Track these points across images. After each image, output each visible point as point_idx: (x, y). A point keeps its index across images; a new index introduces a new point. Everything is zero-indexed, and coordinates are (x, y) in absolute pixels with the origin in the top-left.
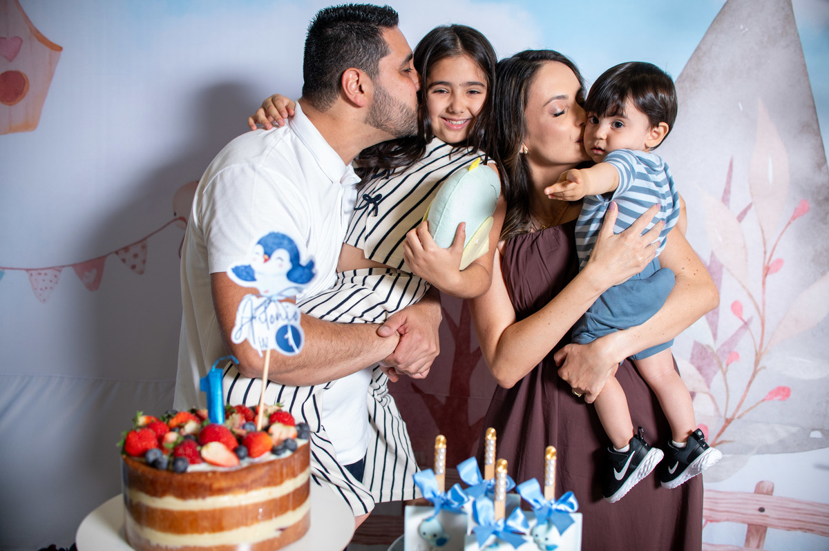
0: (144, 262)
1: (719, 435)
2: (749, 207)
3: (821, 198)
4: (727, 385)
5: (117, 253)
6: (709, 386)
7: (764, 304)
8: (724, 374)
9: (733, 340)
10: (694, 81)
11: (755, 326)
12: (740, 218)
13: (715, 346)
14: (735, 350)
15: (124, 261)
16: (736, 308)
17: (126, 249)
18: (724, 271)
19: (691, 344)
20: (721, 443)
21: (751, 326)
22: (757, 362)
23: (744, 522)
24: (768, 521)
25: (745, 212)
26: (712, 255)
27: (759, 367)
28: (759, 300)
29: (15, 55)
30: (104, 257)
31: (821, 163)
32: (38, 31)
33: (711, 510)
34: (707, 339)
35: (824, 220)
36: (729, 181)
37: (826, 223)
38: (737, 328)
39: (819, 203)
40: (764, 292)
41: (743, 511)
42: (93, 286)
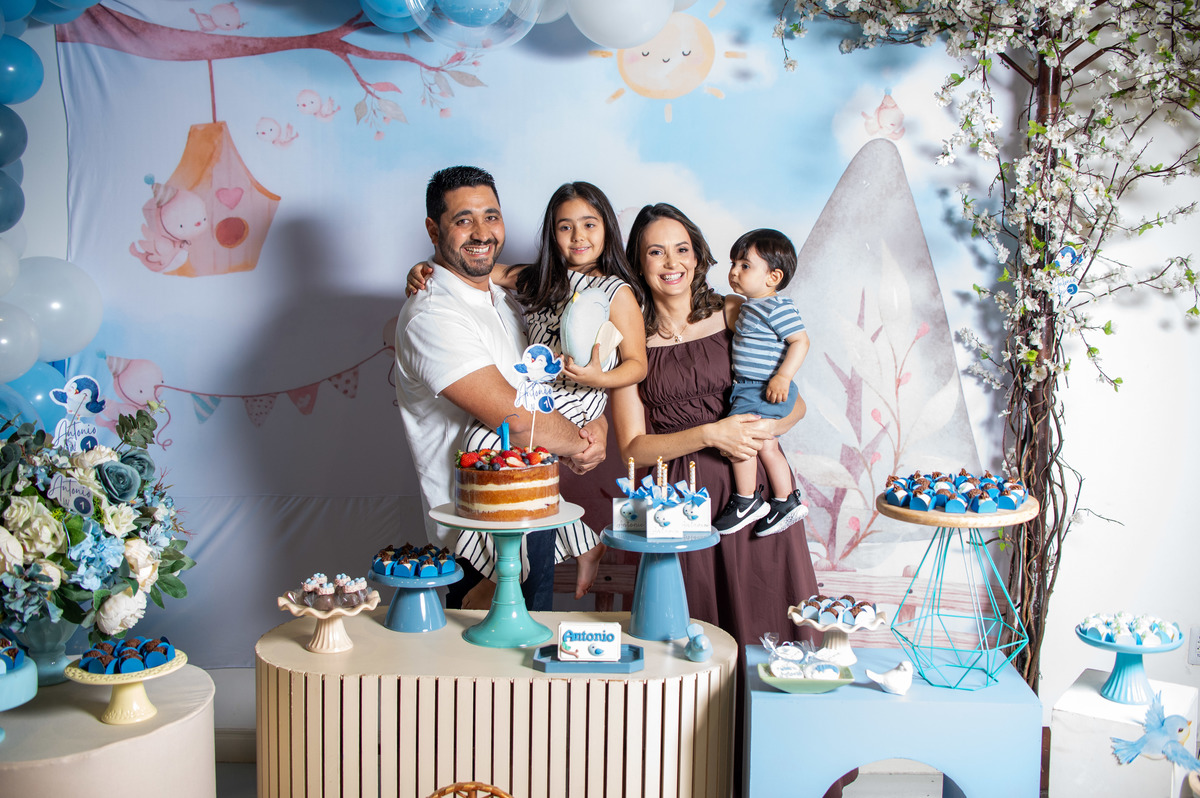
0: (356, 387)
1: (869, 526)
2: (880, 329)
3: (938, 321)
4: (872, 482)
5: (330, 379)
6: (857, 484)
7: (898, 411)
8: (870, 472)
9: (875, 442)
10: (829, 226)
11: (893, 429)
12: (874, 338)
13: (861, 448)
14: (877, 451)
15: (336, 386)
16: (876, 415)
17: (339, 376)
18: (864, 383)
19: (840, 447)
20: (871, 533)
21: (889, 430)
22: (896, 461)
23: (896, 603)
24: (916, 601)
25: (877, 333)
26: (853, 370)
27: (899, 464)
28: (893, 407)
29: (236, 204)
30: (319, 383)
31: (936, 292)
32: (258, 183)
33: (867, 593)
34: (853, 443)
35: (942, 339)
36: (862, 309)
37: (943, 342)
38: (878, 432)
39: (937, 325)
40: (897, 401)
41: (894, 593)
42: (307, 410)
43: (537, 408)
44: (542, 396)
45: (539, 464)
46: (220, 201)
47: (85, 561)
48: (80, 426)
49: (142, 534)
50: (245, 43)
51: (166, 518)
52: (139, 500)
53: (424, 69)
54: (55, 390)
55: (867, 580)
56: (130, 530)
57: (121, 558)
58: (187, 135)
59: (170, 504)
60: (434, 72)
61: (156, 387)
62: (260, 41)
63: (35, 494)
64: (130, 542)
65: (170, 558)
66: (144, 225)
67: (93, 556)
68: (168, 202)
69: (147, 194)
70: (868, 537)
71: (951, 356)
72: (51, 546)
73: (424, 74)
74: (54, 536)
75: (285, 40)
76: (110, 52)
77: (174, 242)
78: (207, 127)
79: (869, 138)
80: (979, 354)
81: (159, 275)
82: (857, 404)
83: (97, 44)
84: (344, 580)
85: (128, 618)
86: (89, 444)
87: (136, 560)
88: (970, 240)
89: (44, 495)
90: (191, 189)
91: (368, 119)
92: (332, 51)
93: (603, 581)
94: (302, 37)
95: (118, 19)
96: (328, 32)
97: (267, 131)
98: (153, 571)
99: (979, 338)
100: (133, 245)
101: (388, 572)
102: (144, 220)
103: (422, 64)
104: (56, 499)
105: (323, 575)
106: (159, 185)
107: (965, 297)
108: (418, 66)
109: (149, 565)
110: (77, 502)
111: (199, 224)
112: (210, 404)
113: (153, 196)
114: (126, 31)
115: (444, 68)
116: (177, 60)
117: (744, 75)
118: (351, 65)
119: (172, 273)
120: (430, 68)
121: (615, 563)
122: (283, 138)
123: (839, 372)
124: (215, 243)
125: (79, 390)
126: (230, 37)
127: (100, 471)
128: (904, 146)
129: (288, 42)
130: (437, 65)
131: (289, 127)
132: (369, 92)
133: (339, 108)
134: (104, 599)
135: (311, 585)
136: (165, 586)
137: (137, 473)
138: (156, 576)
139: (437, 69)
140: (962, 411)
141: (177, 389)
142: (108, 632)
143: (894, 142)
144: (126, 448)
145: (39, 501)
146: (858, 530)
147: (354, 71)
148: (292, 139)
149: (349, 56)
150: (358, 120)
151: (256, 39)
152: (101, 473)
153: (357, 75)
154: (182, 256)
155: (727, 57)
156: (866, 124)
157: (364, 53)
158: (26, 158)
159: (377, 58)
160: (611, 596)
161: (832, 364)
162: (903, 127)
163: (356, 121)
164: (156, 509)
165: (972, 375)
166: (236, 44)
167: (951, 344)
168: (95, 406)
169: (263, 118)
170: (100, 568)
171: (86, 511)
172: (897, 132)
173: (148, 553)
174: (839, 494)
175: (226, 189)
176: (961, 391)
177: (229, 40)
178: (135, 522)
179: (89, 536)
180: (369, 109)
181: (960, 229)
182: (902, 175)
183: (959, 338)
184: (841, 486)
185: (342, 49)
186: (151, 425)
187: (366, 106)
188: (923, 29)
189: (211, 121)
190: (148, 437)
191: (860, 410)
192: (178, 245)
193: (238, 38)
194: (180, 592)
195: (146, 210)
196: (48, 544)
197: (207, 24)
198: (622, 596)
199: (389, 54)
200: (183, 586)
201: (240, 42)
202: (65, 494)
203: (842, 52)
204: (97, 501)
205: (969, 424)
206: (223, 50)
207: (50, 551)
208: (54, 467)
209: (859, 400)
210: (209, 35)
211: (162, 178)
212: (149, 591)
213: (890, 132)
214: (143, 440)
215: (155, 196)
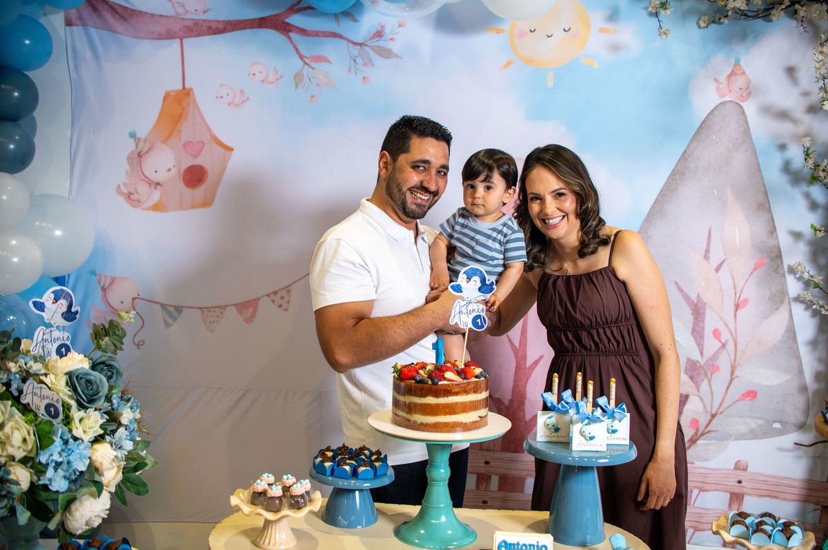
0: (288, 302)
1: (707, 426)
2: (723, 261)
3: (773, 255)
4: (711, 390)
5: (268, 296)
6: (698, 391)
7: (736, 331)
8: (709, 381)
9: (715, 356)
10: (683, 174)
11: (730, 346)
12: (717, 270)
13: (702, 361)
14: (717, 364)
15: (273, 301)
16: (716, 334)
17: (275, 293)
18: (707, 307)
19: (686, 360)
20: (709, 432)
21: (728, 347)
22: (732, 373)
23: (727, 492)
24: (745, 490)
25: (721, 265)
26: (698, 296)
27: (734, 376)
28: (732, 328)
29: (198, 154)
30: (259, 299)
31: (773, 231)
32: (216, 138)
33: (703, 482)
34: (696, 356)
35: (776, 271)
36: (708, 244)
37: (777, 273)
38: (718, 348)
39: (772, 260)
40: (735, 322)
41: (726, 483)
42: (249, 320)
43: (470, 325)
44: (475, 314)
45: (474, 379)
46: (187, 152)
47: (53, 464)
48: (56, 334)
49: (108, 438)
50: (209, 25)
51: (131, 422)
52: (107, 405)
53: (350, 45)
54: (34, 300)
55: (703, 471)
56: (96, 434)
57: (87, 462)
58: (162, 99)
59: (135, 408)
60: (358, 47)
61: (134, 299)
62: (222, 23)
63: (8, 399)
64: (97, 446)
65: (134, 459)
66: (127, 171)
67: (60, 460)
68: (147, 152)
69: (130, 146)
70: (706, 435)
71: (783, 285)
72: (21, 450)
73: (350, 49)
74: (25, 440)
75: (241, 22)
76: (105, 33)
77: (150, 184)
78: (178, 93)
79: (719, 101)
80: (808, 284)
81: (138, 210)
82: (701, 324)
83: (96, 28)
84: (289, 479)
85: (94, 519)
86: (63, 351)
87: (102, 463)
88: (804, 188)
89: (16, 400)
90: (164, 142)
91: (304, 85)
92: (277, 30)
93: (483, 464)
94: (254, 20)
95: (112, 7)
96: (275, 15)
97: (225, 96)
98: (117, 473)
99: (809, 270)
100: (119, 186)
101: (328, 473)
102: (127, 167)
103: (349, 41)
104: (28, 404)
105: (270, 475)
106: (139, 139)
107: (797, 236)
108: (345, 42)
109: (113, 467)
110: (48, 407)
111: (169, 170)
112: (175, 313)
113: (134, 147)
114: (117, 16)
115: (367, 43)
116: (156, 39)
117: (615, 48)
118: (292, 42)
119: (148, 209)
120: (355, 44)
121: (493, 451)
122: (237, 101)
123: (686, 297)
124: (182, 185)
125: (56, 300)
126: (197, 20)
127: (70, 378)
128: (750, 108)
129: (243, 24)
130: (360, 40)
131: (242, 92)
132: (306, 63)
133: (282, 77)
134: (70, 502)
135: (261, 485)
136: (129, 484)
137: (105, 379)
138: (120, 476)
139: (361, 44)
140: (791, 332)
141: (150, 301)
142: (73, 531)
143: (741, 104)
144: (97, 355)
145: (12, 406)
146: (698, 430)
147: (294, 46)
148: (244, 101)
149: (291, 34)
150: (296, 87)
151: (218, 21)
152: (73, 379)
153: (296, 49)
154: (156, 196)
155: (601, 32)
156: (718, 88)
157: (303, 32)
158: (38, 114)
159: (313, 36)
160: (489, 477)
161: (681, 290)
162: (748, 91)
163: (294, 86)
164: (121, 414)
165: (802, 302)
166: (202, 26)
167: (784, 275)
168: (69, 315)
169: (221, 85)
170: (67, 471)
171: (56, 416)
172: (744, 95)
173: (113, 457)
174: (683, 399)
175: (191, 142)
176: (791, 315)
177: (196, 23)
178: (102, 427)
179: (58, 442)
180: (306, 77)
181: (795, 177)
182: (747, 132)
183: (792, 271)
184: (685, 393)
185: (285, 29)
186: (120, 333)
187: (303, 75)
188: (771, 7)
189: (181, 87)
190: (118, 344)
191: (703, 330)
192: (153, 187)
193: (204, 21)
194: (142, 490)
195: (130, 159)
196: (19, 448)
197: (180, 10)
198: (498, 477)
199: (323, 32)
200: (145, 485)
201: (206, 24)
202: (37, 400)
203: (700, 27)
204: (67, 408)
205: (796, 342)
206: (192, 30)
207: (20, 454)
208: (28, 372)
209: (703, 321)
210: (181, 19)
211: (142, 133)
212: (113, 490)
213: (739, 95)
214: (113, 348)
215: (137, 147)
